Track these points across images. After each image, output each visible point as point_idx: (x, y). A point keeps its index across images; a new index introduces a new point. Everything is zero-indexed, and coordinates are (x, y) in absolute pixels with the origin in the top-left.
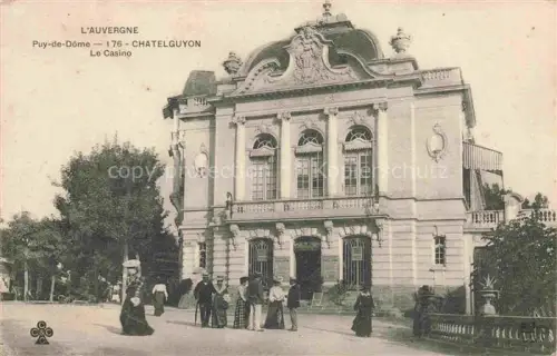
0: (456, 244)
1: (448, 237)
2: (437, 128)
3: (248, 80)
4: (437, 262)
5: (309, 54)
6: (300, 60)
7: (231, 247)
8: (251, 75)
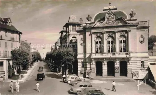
0: (146, 63)
1: (145, 61)
2: (142, 36)
3: (95, 24)
4: (142, 67)
5: (110, 17)
6: (108, 19)
7: (92, 64)
8: (96, 22)
